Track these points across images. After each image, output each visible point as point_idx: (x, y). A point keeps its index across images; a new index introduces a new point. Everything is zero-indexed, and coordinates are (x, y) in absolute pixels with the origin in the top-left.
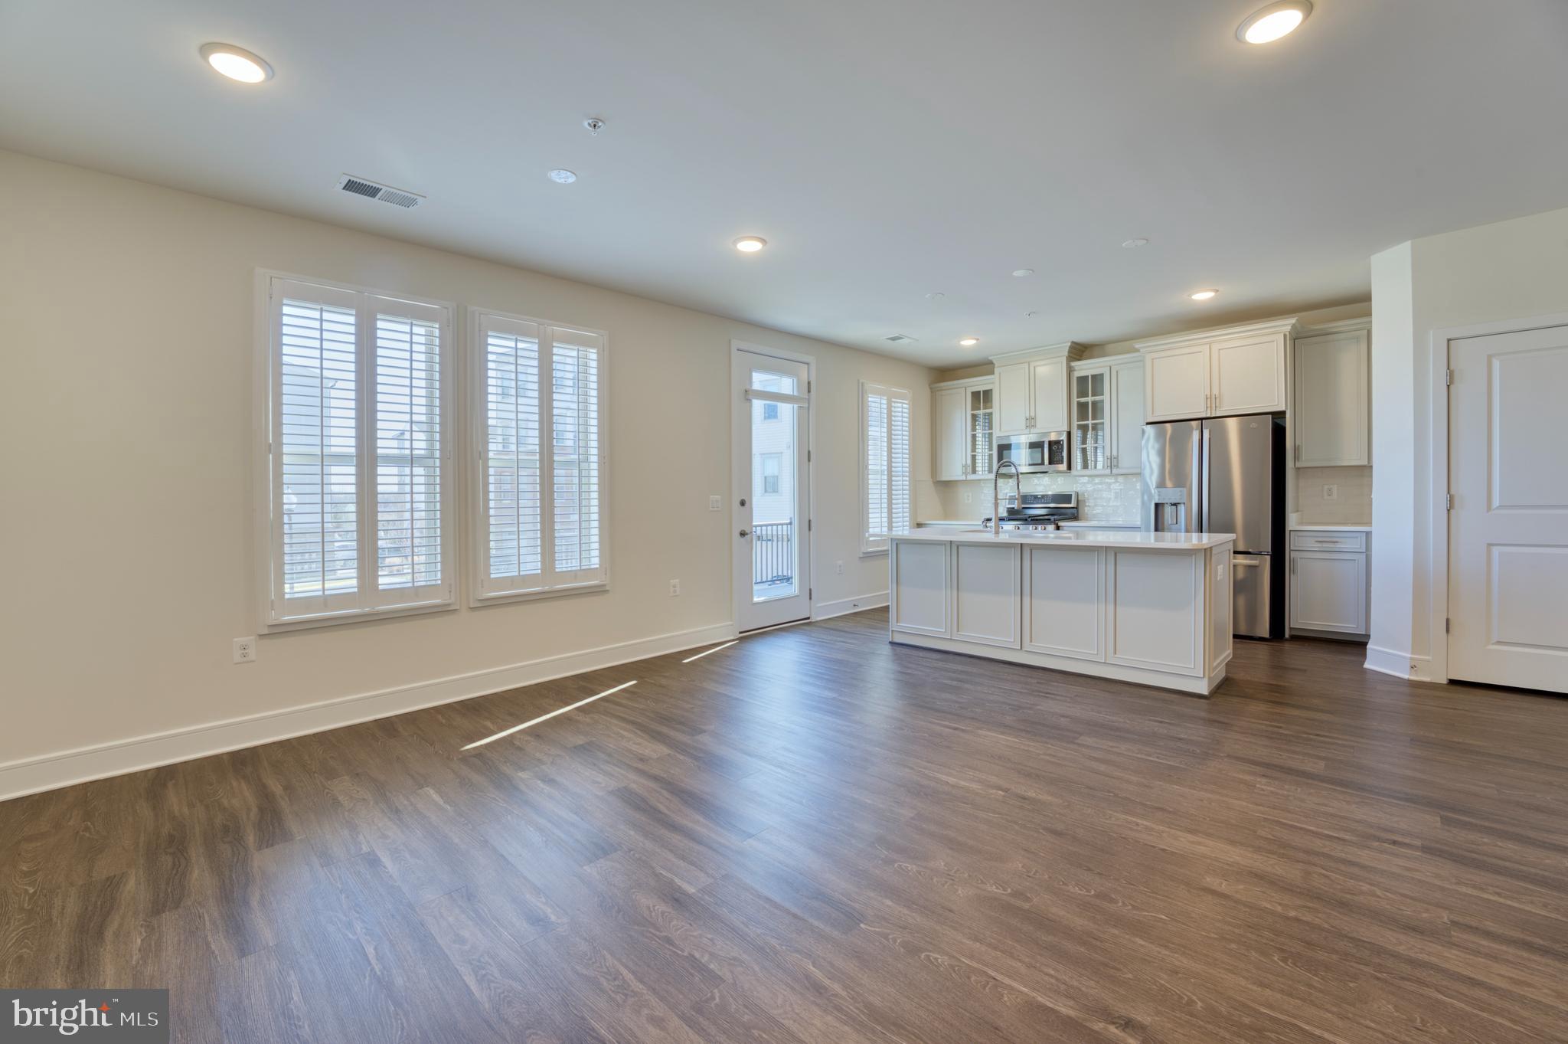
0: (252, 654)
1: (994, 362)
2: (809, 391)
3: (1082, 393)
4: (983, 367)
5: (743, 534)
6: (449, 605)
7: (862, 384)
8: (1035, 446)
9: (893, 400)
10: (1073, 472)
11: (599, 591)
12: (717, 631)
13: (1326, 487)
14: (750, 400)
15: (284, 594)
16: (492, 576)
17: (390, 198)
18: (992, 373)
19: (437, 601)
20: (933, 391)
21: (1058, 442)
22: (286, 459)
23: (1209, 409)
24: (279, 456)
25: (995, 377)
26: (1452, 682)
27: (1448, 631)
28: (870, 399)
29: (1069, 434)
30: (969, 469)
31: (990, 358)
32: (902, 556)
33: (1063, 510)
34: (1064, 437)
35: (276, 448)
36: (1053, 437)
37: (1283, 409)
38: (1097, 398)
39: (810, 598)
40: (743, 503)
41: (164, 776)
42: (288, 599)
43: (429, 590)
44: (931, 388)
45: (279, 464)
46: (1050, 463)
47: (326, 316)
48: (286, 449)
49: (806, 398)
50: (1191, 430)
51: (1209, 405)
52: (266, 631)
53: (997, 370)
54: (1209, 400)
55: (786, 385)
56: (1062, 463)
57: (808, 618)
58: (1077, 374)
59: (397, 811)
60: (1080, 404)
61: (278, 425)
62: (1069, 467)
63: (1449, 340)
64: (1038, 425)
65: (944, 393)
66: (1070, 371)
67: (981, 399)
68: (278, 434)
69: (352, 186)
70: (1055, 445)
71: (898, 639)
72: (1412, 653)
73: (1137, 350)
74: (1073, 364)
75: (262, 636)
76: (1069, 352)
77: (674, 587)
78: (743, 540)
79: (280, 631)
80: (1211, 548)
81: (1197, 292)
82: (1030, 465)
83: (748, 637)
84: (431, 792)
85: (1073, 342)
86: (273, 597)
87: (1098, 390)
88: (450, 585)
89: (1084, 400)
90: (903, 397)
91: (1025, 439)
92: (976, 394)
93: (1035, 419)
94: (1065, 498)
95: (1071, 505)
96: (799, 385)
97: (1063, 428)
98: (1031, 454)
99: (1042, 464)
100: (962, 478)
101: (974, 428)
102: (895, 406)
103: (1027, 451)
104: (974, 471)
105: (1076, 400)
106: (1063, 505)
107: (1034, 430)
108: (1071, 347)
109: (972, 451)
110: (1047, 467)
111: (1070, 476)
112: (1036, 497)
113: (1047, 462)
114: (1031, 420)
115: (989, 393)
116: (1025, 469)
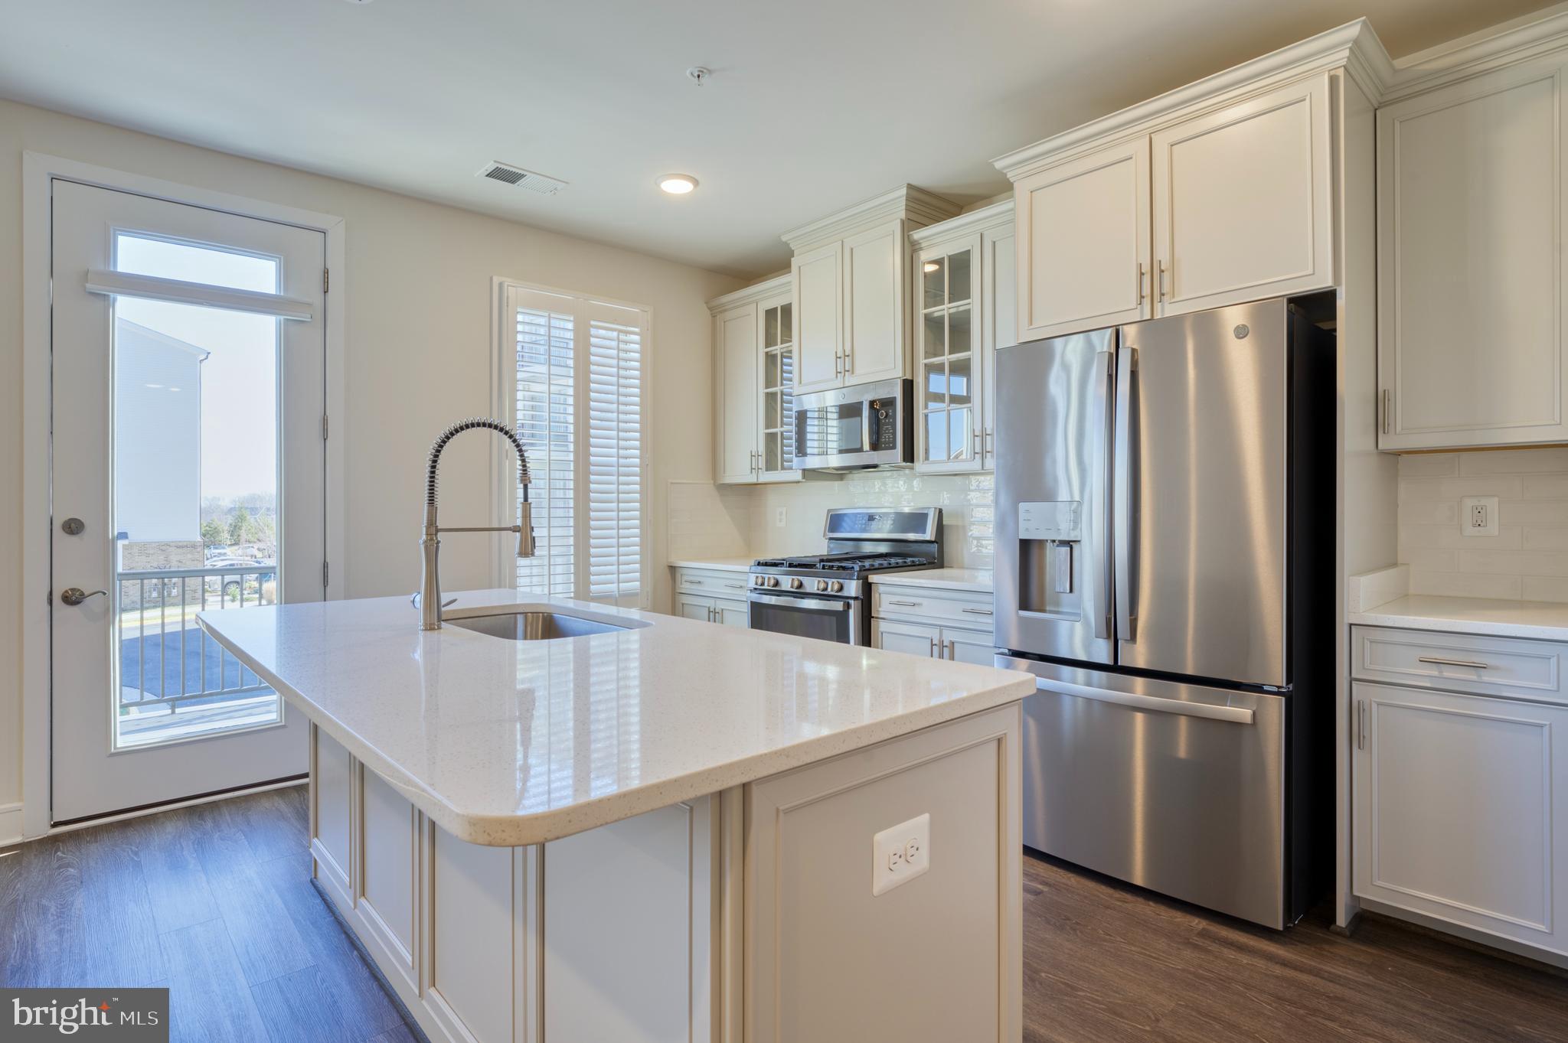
1: (791, 248)
2: (322, 291)
3: (934, 297)
7: (501, 285)
8: (849, 411)
9: (593, 323)
10: (920, 465)
13: (1469, 503)
20: (714, 314)
21: (889, 403)
23: (1147, 301)
25: (791, 278)
28: (520, 318)
29: (908, 386)
30: (764, 461)
31: (784, 239)
33: (915, 547)
34: (898, 393)
36: (882, 394)
38: (960, 305)
44: (711, 309)
46: (875, 447)
51: (1146, 291)
53: (794, 265)
54: (1147, 279)
56: (894, 447)
60: (928, 319)
62: (909, 456)
64: (858, 371)
65: (726, 316)
66: (911, 250)
67: (780, 320)
70: (880, 409)
74: (918, 235)
76: (907, 207)
82: (841, 452)
85: (910, 187)
87: (960, 291)
89: (937, 311)
90: (629, 321)
91: (832, 400)
92: (771, 314)
93: (852, 356)
94: (916, 520)
95: (929, 534)
96: (286, 275)
97: (898, 373)
98: (841, 428)
99: (860, 450)
100: (752, 479)
101: (770, 381)
102: (602, 336)
103: (835, 423)
104: (770, 466)
105: (921, 312)
106: (911, 536)
107: (851, 380)
108: (909, 198)
109: (767, 427)
110: (869, 457)
111: (915, 476)
112: (871, 518)
113: (866, 446)
114: (846, 360)
115: (787, 310)
116: (835, 461)
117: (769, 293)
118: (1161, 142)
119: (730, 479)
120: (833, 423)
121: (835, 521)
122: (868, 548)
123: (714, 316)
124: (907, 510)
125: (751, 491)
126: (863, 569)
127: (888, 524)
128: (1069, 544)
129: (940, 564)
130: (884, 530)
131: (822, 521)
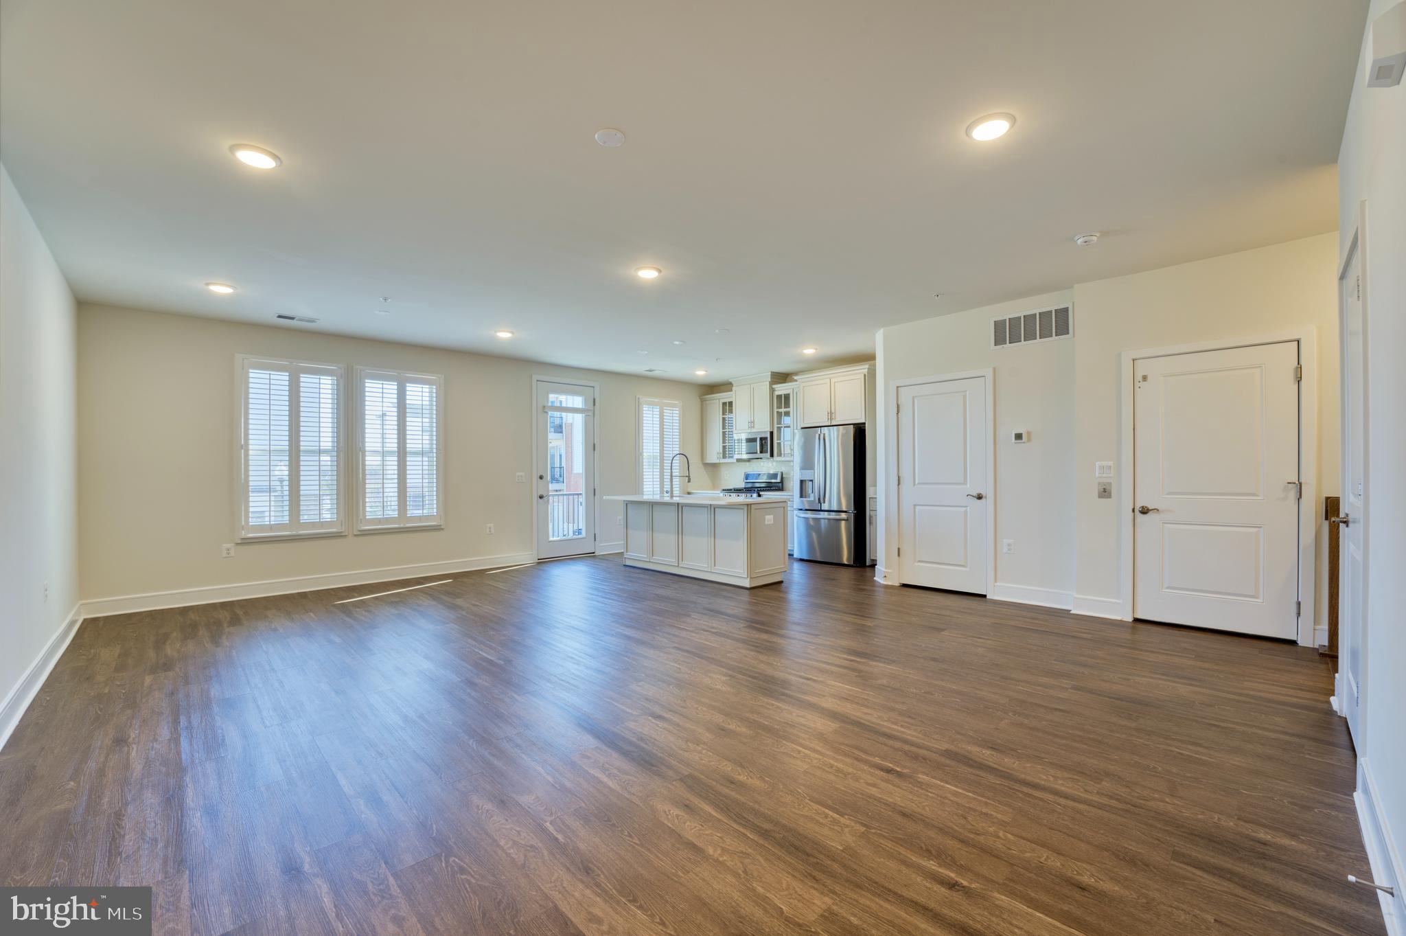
0: (232, 553)
1: (733, 383)
2: (594, 405)
3: (779, 405)
4: (725, 386)
5: (541, 497)
6: (341, 532)
7: (639, 399)
8: (751, 441)
9: (665, 408)
11: (437, 528)
12: (522, 557)
14: (547, 413)
15: (249, 522)
16: (367, 517)
17: (301, 320)
18: (731, 390)
19: (335, 530)
20: (702, 401)
21: (765, 439)
22: (251, 452)
23: (825, 420)
24: (247, 451)
25: (733, 393)
26: (905, 586)
27: (899, 555)
28: (644, 409)
29: (772, 433)
30: (721, 456)
31: (730, 380)
32: (629, 511)
33: (774, 484)
34: (769, 436)
35: (246, 447)
36: (763, 436)
37: (863, 421)
38: (787, 410)
39: (595, 540)
40: (541, 477)
41: (185, 611)
42: (252, 525)
43: (330, 524)
44: (701, 399)
45: (247, 455)
46: (761, 452)
47: (272, 377)
48: (251, 447)
49: (590, 412)
50: (816, 432)
51: (829, 418)
52: (239, 542)
53: (734, 388)
54: (829, 415)
55: (577, 402)
56: (767, 452)
57: (594, 553)
58: (777, 393)
59: (293, 619)
60: (777, 413)
61: (247, 434)
62: (772, 455)
63: (898, 387)
64: (755, 428)
65: (708, 402)
66: (772, 391)
67: (728, 407)
68: (247, 439)
69: (280, 317)
70: (762, 440)
71: (628, 563)
72: (886, 568)
73: (796, 381)
74: (774, 386)
75: (237, 544)
76: (771, 378)
77: (490, 528)
78: (540, 500)
79: (246, 542)
80: (751, 504)
81: (805, 349)
82: (747, 453)
83: (543, 562)
84: (312, 615)
85: (772, 372)
86: (243, 523)
87: (787, 404)
88: (342, 521)
89: (780, 410)
90: (674, 406)
91: (744, 436)
92: (724, 404)
93: (753, 422)
94: (775, 476)
95: (779, 480)
96: (586, 401)
97: (768, 429)
98: (747, 446)
99: (756, 453)
100: (718, 461)
101: (724, 427)
102: (667, 412)
103: (745, 444)
104: (724, 457)
105: (775, 410)
106: (773, 481)
107: (754, 430)
108: (771, 375)
109: (723, 443)
110: (759, 455)
111: (774, 461)
112: (759, 475)
113: (759, 452)
114: (752, 424)
115: (731, 403)
116: (745, 456)
117: (725, 397)
118: (833, 381)
119: (708, 461)
120: (744, 444)
121: (747, 476)
122: (757, 485)
123: (702, 402)
124: (771, 472)
125: (714, 466)
126: (758, 490)
127: (765, 477)
128: (812, 481)
129: (781, 489)
130: (764, 479)
131: (743, 476)
